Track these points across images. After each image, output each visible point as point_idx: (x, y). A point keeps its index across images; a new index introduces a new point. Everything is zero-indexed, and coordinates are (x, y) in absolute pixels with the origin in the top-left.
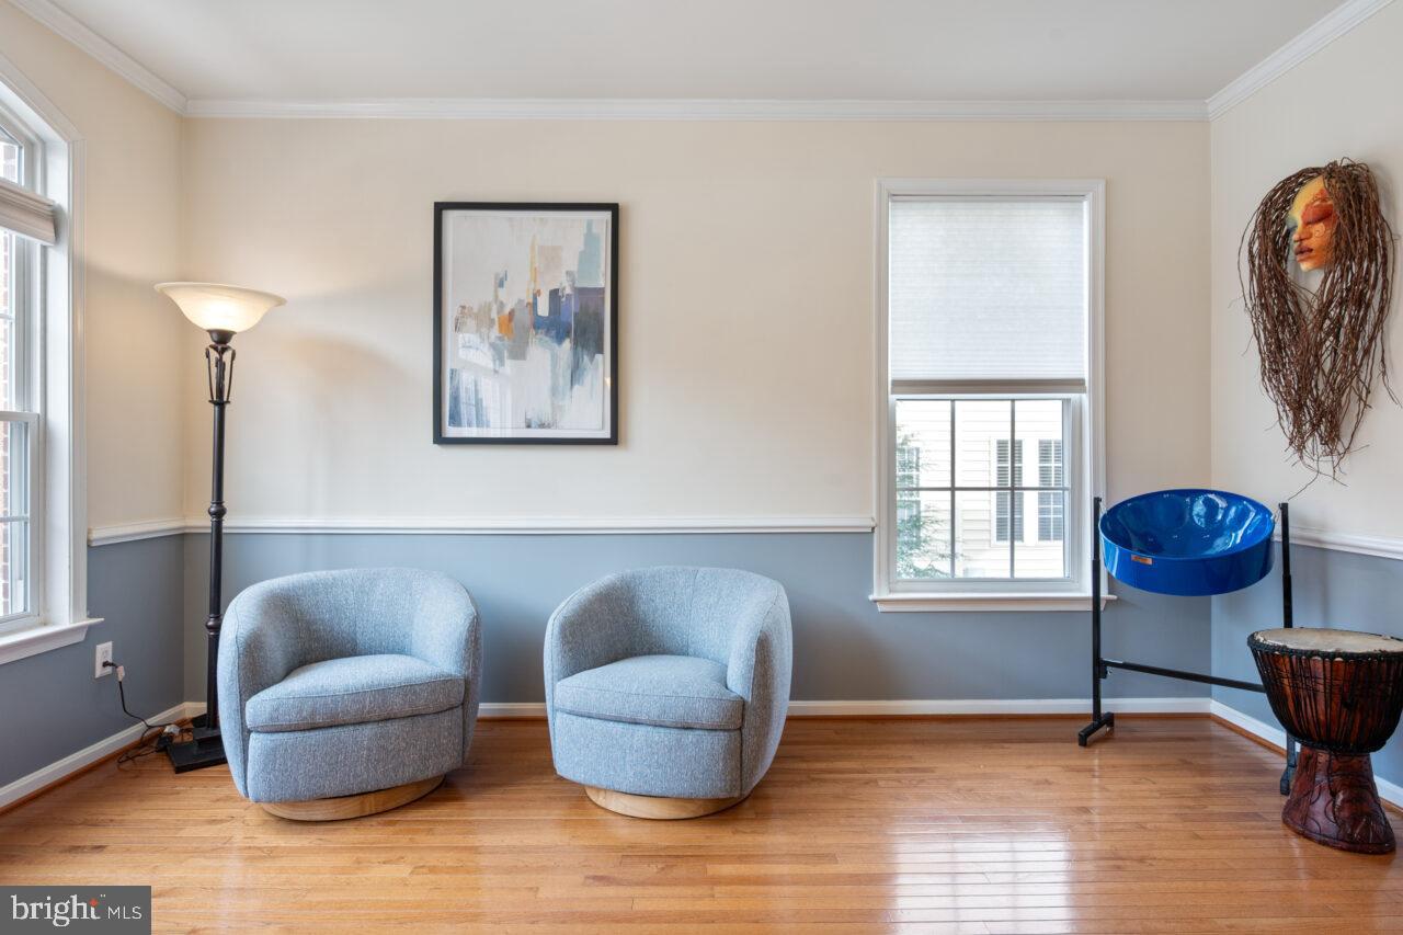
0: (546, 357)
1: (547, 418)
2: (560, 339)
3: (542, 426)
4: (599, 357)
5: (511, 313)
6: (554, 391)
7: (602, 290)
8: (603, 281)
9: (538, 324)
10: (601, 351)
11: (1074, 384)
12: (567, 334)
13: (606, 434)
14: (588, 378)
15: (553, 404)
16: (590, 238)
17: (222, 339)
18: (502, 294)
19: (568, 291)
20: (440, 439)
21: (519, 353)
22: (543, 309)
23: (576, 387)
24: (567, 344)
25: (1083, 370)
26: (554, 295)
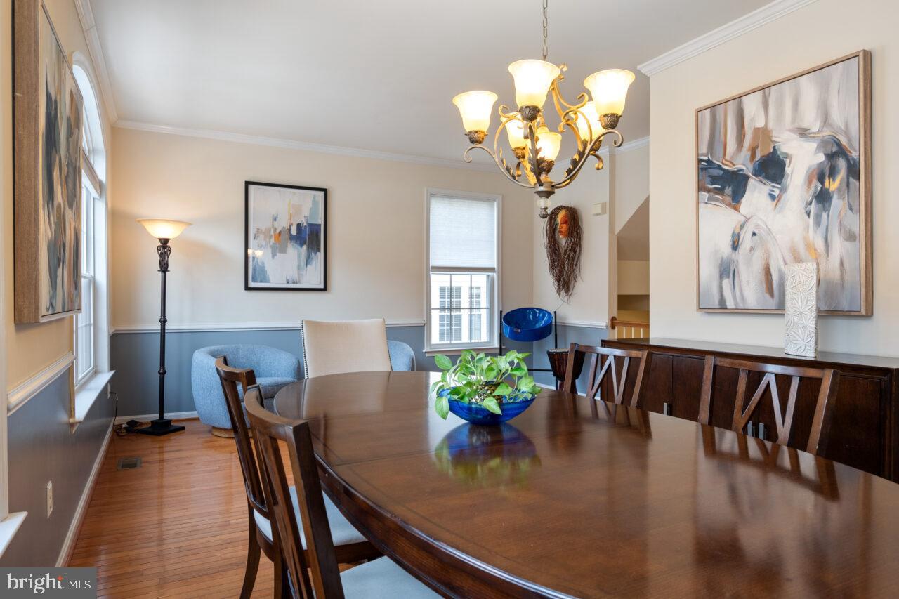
0: (295, 253)
1: (296, 278)
2: (301, 245)
3: (294, 282)
4: (318, 253)
5: (280, 233)
6: (299, 267)
7: (320, 225)
8: (321, 221)
9: (292, 238)
10: (319, 251)
11: (492, 270)
12: (305, 243)
13: (322, 286)
14: (314, 263)
15: (298, 274)
16: (315, 203)
17: (165, 242)
18: (276, 224)
19: (305, 224)
20: (247, 288)
21: (283, 251)
22: (294, 232)
23: (309, 266)
24: (304, 247)
25: (495, 265)
26: (299, 226)
